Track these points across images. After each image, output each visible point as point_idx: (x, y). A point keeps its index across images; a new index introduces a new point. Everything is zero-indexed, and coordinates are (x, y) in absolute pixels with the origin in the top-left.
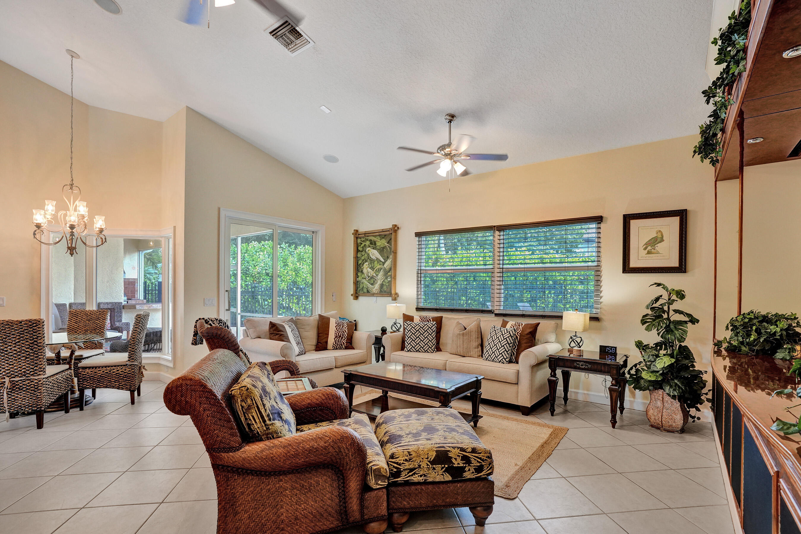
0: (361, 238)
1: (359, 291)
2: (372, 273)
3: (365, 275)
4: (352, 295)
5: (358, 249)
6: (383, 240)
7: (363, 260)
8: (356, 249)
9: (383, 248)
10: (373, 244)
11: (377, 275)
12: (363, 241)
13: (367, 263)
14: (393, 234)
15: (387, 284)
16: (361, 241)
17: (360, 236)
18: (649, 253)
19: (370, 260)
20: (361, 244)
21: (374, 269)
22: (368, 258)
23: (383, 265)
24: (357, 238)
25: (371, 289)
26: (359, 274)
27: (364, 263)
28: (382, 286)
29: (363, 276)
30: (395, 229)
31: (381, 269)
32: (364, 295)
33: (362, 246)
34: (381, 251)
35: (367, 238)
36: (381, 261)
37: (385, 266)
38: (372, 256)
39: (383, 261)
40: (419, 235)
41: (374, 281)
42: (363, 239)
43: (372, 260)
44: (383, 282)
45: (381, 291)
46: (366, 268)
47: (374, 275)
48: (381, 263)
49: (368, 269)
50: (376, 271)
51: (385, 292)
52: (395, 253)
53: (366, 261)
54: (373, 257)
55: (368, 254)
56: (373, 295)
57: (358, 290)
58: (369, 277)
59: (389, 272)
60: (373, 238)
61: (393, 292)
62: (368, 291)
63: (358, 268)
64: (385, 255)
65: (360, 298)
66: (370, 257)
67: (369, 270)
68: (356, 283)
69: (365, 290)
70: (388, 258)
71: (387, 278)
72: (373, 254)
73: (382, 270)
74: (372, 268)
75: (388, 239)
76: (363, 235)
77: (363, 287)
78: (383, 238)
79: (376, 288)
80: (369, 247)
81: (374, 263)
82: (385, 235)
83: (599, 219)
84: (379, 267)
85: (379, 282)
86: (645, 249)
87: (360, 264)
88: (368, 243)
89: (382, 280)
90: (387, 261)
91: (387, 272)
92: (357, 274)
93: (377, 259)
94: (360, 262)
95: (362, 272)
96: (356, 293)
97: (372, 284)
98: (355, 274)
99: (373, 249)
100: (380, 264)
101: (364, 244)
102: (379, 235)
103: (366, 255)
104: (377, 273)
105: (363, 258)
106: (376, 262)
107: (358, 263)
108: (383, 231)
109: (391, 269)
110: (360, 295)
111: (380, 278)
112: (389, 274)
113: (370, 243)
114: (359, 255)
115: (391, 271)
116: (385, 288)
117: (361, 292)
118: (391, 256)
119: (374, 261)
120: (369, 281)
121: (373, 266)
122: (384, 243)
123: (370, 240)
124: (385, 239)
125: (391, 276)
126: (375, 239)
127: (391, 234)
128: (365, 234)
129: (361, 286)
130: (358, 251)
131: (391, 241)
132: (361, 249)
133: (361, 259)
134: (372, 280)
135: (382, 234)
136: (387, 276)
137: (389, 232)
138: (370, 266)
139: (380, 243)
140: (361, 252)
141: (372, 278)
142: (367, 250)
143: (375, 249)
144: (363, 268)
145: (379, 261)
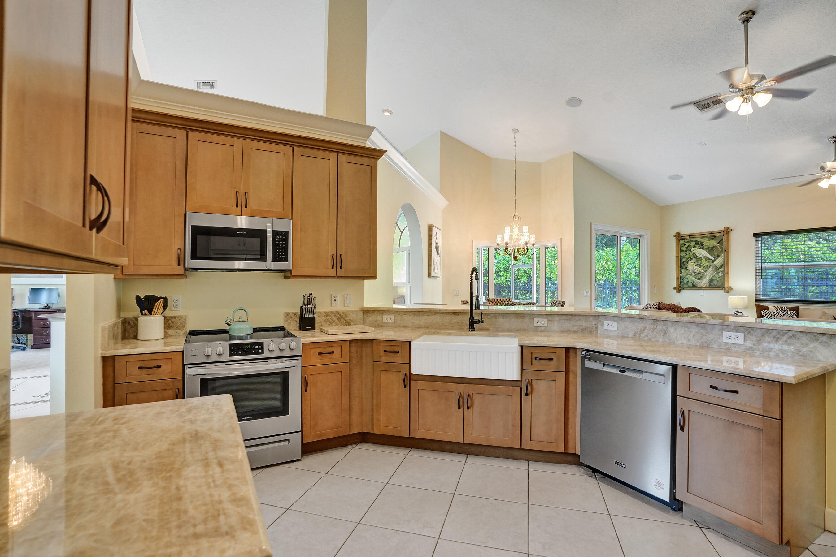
0: (684, 240)
1: (683, 285)
2: (698, 269)
3: (691, 271)
4: (674, 289)
5: (681, 249)
6: (713, 240)
7: (687, 259)
8: (678, 249)
9: (713, 247)
10: (700, 245)
11: (705, 271)
12: (687, 242)
13: (693, 261)
14: (725, 236)
15: (718, 279)
16: (685, 242)
17: (683, 238)
19: (696, 258)
20: (685, 244)
21: (701, 266)
23: (713, 262)
24: (679, 240)
25: (697, 284)
26: (683, 270)
27: (688, 262)
28: (711, 280)
29: (687, 272)
30: (727, 231)
31: (710, 266)
32: (689, 288)
33: (685, 246)
34: (710, 250)
35: (692, 239)
36: (709, 259)
37: (715, 263)
38: (698, 255)
39: (713, 259)
40: (756, 235)
41: (701, 277)
42: (686, 241)
43: (698, 259)
44: (712, 277)
45: (710, 285)
46: (691, 266)
47: (702, 271)
50: (704, 267)
51: (716, 285)
52: (727, 251)
53: (691, 259)
54: (701, 256)
55: (694, 254)
56: (701, 288)
57: (682, 284)
58: (695, 273)
59: (720, 268)
60: (699, 240)
61: (726, 286)
62: (694, 285)
63: (681, 265)
64: (715, 253)
65: (683, 291)
66: (696, 256)
67: (695, 267)
68: (679, 279)
69: (691, 285)
70: (718, 256)
71: (717, 274)
72: (700, 253)
73: (711, 267)
74: (700, 266)
75: (718, 240)
76: (688, 237)
77: (688, 281)
78: (712, 239)
79: (705, 282)
80: (695, 247)
81: (701, 261)
82: (715, 237)
84: (707, 264)
85: (708, 278)
87: (684, 262)
88: (693, 244)
89: (712, 276)
91: (717, 269)
92: (680, 271)
93: (705, 257)
94: (683, 260)
95: (686, 268)
96: (680, 287)
97: (699, 279)
98: (678, 270)
99: (700, 248)
100: (709, 262)
101: (688, 244)
102: (707, 237)
103: (691, 254)
104: (705, 270)
105: (687, 257)
106: (703, 261)
107: (681, 261)
108: (712, 233)
109: (722, 266)
110: (683, 289)
111: (709, 273)
112: (720, 270)
113: (696, 244)
114: (682, 254)
115: (722, 268)
116: (715, 282)
117: (685, 286)
118: (723, 255)
119: (701, 259)
120: (695, 276)
121: (700, 263)
122: (714, 243)
123: (696, 241)
124: (715, 240)
125: (723, 272)
126: (702, 240)
127: (723, 235)
128: (690, 236)
129: (686, 281)
130: (681, 250)
131: (722, 242)
132: (685, 249)
133: (685, 257)
134: (699, 276)
135: (711, 236)
136: (718, 272)
137: (719, 234)
138: (697, 263)
139: (708, 243)
140: (685, 251)
141: (699, 273)
142: (692, 250)
143: (702, 249)
144: (687, 265)
145: (707, 259)
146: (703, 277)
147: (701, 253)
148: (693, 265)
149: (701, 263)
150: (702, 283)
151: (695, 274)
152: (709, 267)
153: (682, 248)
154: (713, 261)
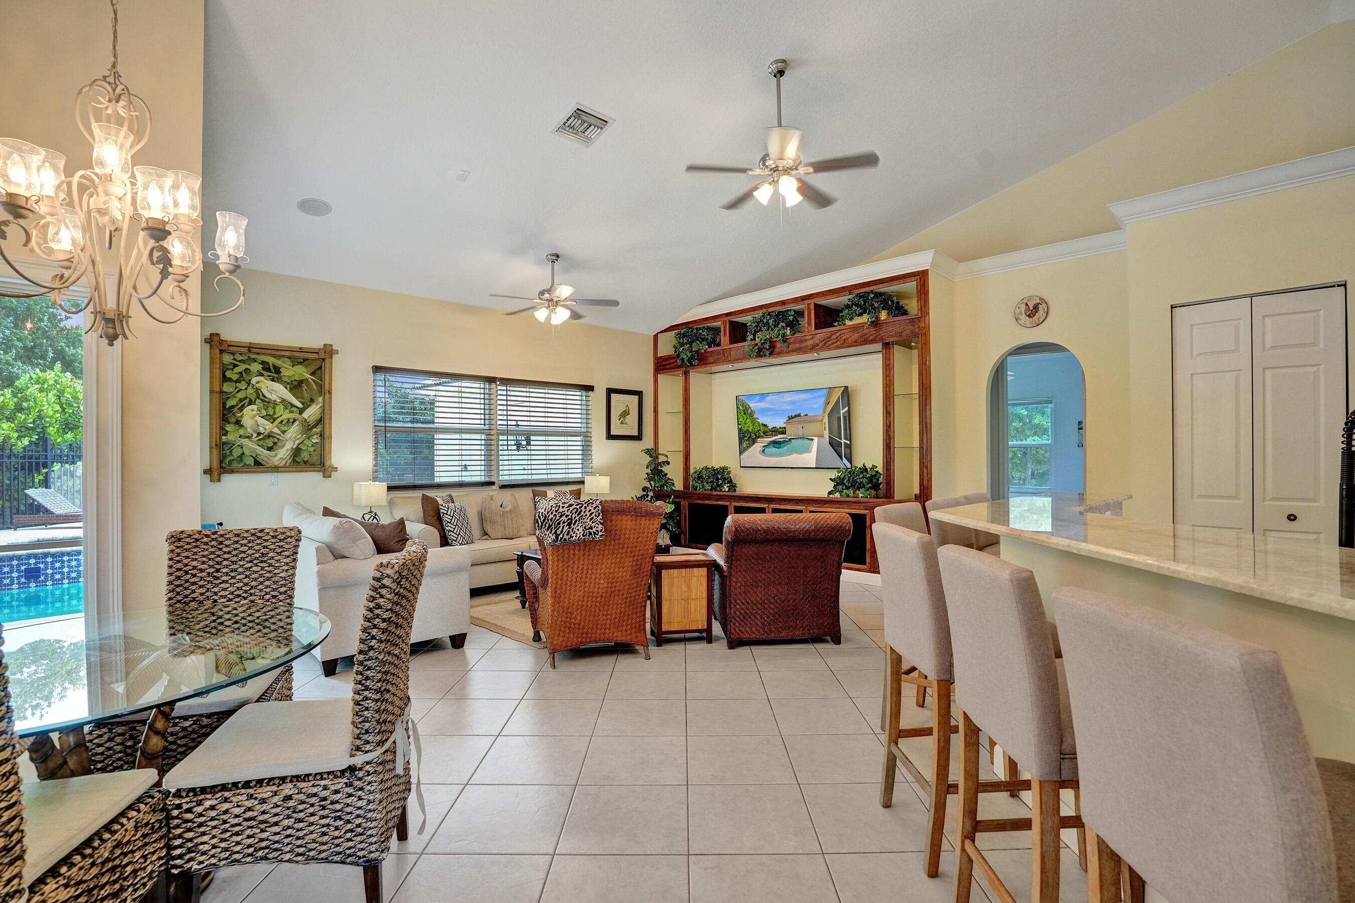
0: (233, 354)
1: (230, 462)
2: (267, 426)
3: (249, 430)
4: (205, 472)
5: (224, 376)
6: (300, 366)
7: (241, 400)
8: (217, 373)
9: (301, 382)
10: (274, 373)
11: (284, 432)
12: (242, 361)
13: (254, 407)
14: (327, 361)
15: (312, 449)
16: (234, 359)
17: (231, 349)
18: (622, 423)
20: (236, 366)
21: (275, 420)
22: (258, 397)
23: (300, 413)
24: (221, 351)
25: (265, 459)
26: (228, 428)
28: (297, 451)
29: (241, 432)
30: (328, 352)
31: (295, 420)
32: (245, 469)
33: (237, 370)
34: (296, 386)
35: (253, 356)
36: (292, 405)
37: (306, 415)
38: (268, 395)
39: (300, 406)
40: (377, 369)
41: (275, 443)
42: (239, 357)
43: (268, 402)
44: (299, 444)
45: (294, 460)
46: (251, 417)
47: (276, 430)
48: (294, 409)
49: (258, 418)
50: (281, 422)
51: (306, 462)
52: (328, 394)
53: (251, 403)
54: (273, 397)
55: (258, 391)
56: (276, 469)
57: (227, 461)
58: (259, 434)
59: (315, 426)
60: (271, 360)
61: (327, 464)
62: (257, 463)
63: (225, 415)
64: (305, 395)
65: (227, 478)
66: (264, 396)
68: (221, 447)
69: (251, 461)
70: (312, 400)
71: (309, 437)
72: (272, 391)
73: (297, 423)
74: (271, 418)
75: (313, 368)
76: (245, 350)
77: (243, 454)
78: (300, 363)
79: (283, 454)
80: (262, 375)
81: (274, 408)
82: (305, 360)
83: (590, 388)
84: (287, 415)
85: (289, 446)
86: (620, 419)
87: (233, 407)
88: (255, 367)
89: (297, 442)
90: (309, 406)
91: (308, 428)
92: (222, 428)
93: (283, 401)
94: (231, 403)
95: (238, 423)
96: (221, 467)
97: (270, 449)
98: (215, 427)
99: (273, 380)
100: (291, 412)
101: (242, 367)
102: (289, 358)
103: (250, 390)
104: (283, 428)
105: (241, 395)
106: (280, 409)
107: (224, 405)
108: (301, 350)
109: (320, 421)
110: (232, 472)
111: (292, 437)
112: (314, 430)
113: (263, 369)
114: (228, 388)
115: (319, 426)
116: (305, 456)
117: (235, 465)
118: (321, 399)
119: (275, 404)
120: (260, 443)
121: (271, 413)
122: (301, 372)
123: (263, 363)
124: (306, 366)
125: (322, 435)
126: (278, 363)
127: (324, 359)
128: (250, 348)
129: (236, 452)
130: (225, 379)
131: (319, 372)
132: (235, 377)
133: (234, 396)
134: (271, 442)
135: (299, 356)
136: (312, 434)
137: (316, 356)
138: (264, 413)
139: (290, 371)
140: (236, 381)
141: (269, 436)
142: (254, 381)
143: (278, 382)
144: (242, 416)
145: (288, 405)
146: (279, 444)
147: (276, 391)
148: (255, 416)
149: (274, 413)
150: (277, 458)
151: (261, 437)
152: (293, 423)
153: (228, 374)
154: (301, 411)
